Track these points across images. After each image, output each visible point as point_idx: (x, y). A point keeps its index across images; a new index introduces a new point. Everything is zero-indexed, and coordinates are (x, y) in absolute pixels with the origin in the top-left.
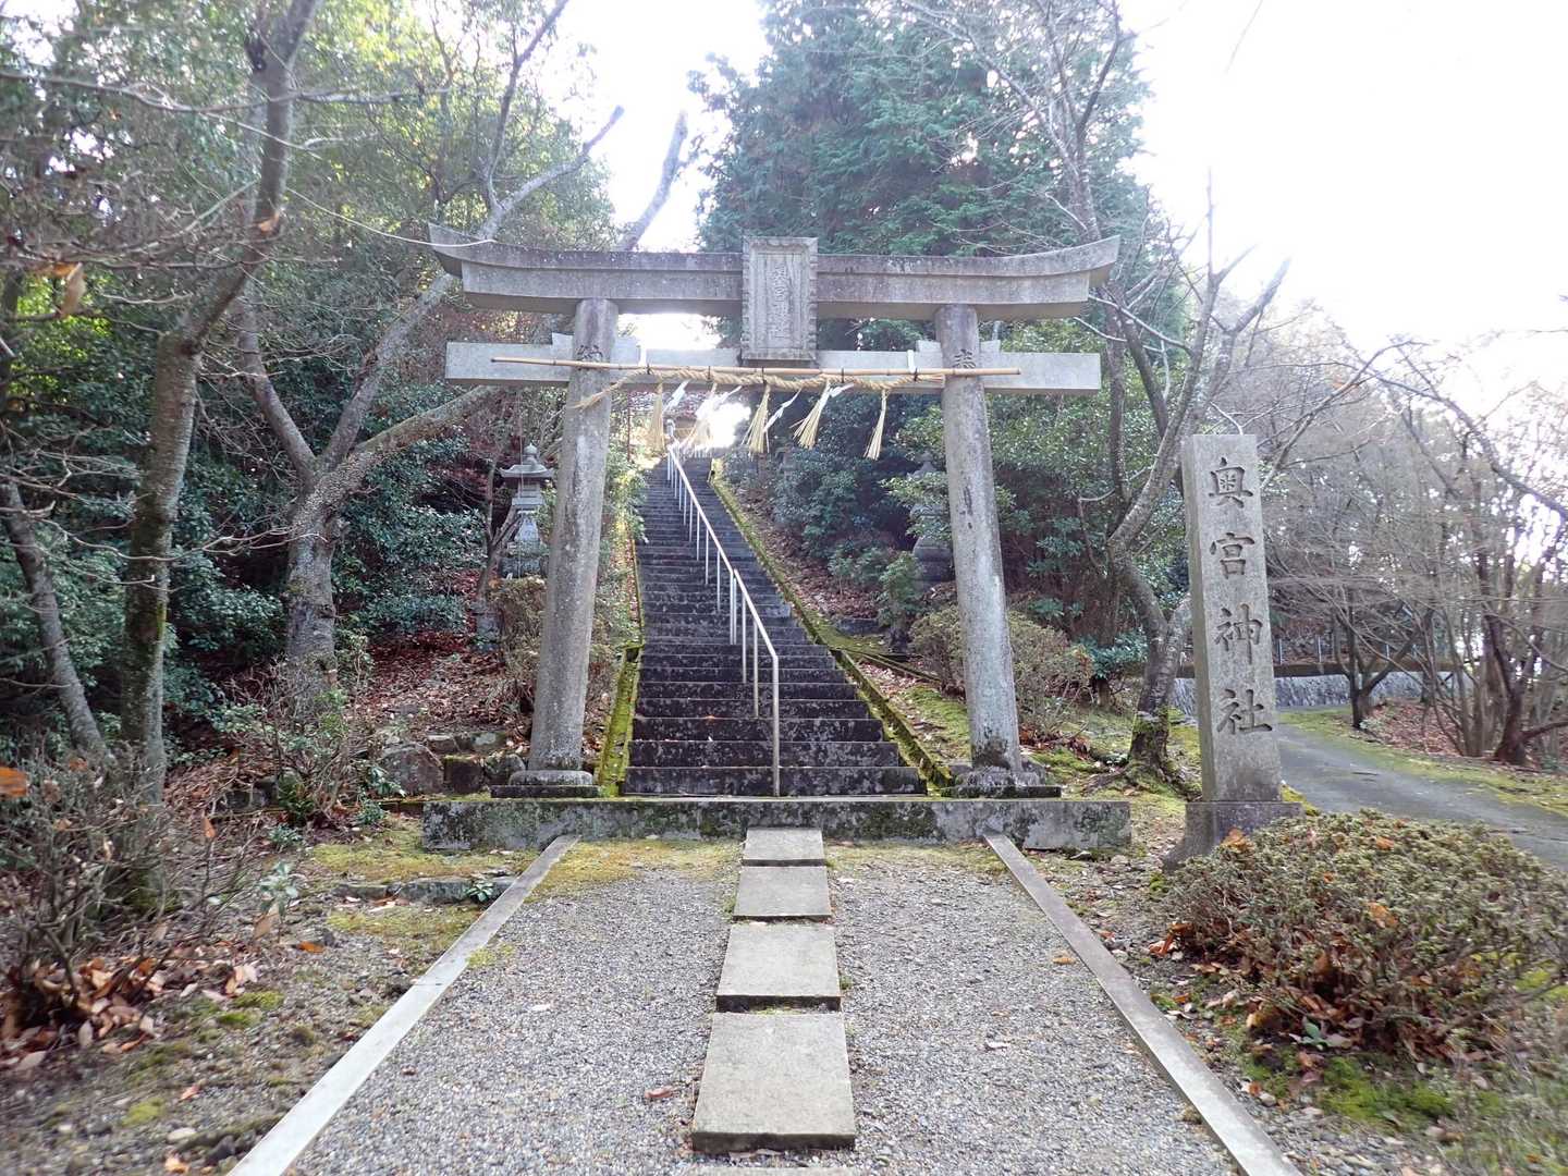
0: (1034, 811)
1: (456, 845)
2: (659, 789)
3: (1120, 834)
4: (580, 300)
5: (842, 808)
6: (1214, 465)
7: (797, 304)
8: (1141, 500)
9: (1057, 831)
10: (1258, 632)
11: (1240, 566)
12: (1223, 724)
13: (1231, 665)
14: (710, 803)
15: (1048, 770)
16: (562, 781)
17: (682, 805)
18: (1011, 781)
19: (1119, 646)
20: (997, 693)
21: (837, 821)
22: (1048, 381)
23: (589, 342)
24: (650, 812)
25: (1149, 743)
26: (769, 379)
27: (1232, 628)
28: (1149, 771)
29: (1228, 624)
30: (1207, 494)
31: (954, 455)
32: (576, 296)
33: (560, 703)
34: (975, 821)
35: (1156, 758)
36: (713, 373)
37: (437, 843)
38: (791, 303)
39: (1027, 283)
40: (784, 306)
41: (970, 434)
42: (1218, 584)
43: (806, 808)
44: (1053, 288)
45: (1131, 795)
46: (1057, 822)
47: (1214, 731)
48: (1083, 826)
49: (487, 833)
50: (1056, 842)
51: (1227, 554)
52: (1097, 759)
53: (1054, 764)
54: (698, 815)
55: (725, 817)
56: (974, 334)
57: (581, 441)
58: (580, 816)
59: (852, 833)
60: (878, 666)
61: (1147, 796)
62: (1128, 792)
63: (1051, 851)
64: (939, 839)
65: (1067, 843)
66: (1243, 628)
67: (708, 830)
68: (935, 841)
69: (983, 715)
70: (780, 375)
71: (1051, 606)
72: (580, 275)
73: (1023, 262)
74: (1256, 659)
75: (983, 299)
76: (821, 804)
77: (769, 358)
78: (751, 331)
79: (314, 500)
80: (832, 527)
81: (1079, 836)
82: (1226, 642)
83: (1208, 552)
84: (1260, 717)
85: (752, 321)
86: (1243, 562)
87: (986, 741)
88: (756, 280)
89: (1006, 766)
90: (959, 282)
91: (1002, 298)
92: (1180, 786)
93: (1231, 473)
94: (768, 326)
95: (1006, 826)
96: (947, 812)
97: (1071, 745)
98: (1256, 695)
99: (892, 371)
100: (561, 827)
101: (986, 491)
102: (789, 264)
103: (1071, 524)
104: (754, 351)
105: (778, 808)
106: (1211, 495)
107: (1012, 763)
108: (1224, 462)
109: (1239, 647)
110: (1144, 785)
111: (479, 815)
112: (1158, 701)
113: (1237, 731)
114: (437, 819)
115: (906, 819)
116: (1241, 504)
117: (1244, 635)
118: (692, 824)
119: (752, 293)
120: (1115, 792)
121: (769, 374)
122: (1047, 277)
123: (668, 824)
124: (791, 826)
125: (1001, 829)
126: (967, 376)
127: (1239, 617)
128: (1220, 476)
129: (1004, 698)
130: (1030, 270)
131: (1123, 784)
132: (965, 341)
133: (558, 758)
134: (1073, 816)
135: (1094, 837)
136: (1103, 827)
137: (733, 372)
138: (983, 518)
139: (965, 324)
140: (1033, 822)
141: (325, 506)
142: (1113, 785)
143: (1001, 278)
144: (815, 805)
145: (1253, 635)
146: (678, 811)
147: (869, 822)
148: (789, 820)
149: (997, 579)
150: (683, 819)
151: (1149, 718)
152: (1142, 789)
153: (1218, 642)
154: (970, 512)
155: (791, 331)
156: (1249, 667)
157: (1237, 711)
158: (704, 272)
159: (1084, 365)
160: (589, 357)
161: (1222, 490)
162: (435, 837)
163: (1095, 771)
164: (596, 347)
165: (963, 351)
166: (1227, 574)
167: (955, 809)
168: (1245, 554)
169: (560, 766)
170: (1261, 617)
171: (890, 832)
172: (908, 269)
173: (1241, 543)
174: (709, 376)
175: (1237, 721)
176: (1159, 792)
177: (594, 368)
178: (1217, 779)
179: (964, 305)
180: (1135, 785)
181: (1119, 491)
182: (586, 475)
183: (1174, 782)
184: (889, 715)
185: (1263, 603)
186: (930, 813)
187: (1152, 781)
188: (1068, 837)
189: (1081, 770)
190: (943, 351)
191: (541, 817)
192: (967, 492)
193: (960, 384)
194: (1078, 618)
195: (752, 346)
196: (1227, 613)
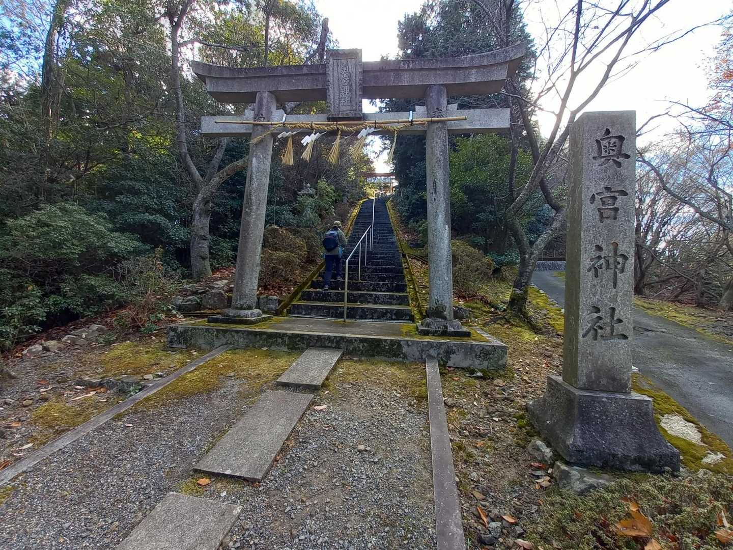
0: (454, 348)
1: (180, 346)
2: (303, 313)
3: (500, 362)
4: (257, 92)
5: (355, 340)
6: (599, 135)
7: (354, 87)
8: (524, 192)
9: (466, 359)
10: (624, 264)
11: (613, 213)
12: (588, 332)
13: (598, 288)
14: (293, 334)
15: (470, 311)
16: (239, 316)
17: (279, 334)
18: (446, 327)
19: (506, 255)
20: (443, 283)
21: (353, 346)
22: (481, 124)
23: (259, 112)
24: (265, 336)
25: (517, 303)
26: (340, 127)
27: (602, 261)
28: (517, 316)
29: (599, 257)
30: (591, 157)
31: (430, 164)
32: (254, 90)
33: (242, 280)
34: (422, 351)
35: (520, 310)
36: (313, 125)
37: (172, 345)
38: (351, 86)
39: (474, 71)
40: (347, 88)
41: (438, 152)
42: (594, 226)
43: (338, 339)
44: (487, 72)
45: (507, 328)
46: (466, 354)
47: (580, 337)
48: (480, 357)
49: (193, 341)
50: (465, 364)
51: (604, 203)
52: (493, 307)
53: (473, 308)
54: (286, 339)
55: (299, 341)
56: (444, 101)
57: (254, 159)
58: (234, 337)
59: (359, 353)
60: (417, 260)
61: (515, 329)
62: (506, 326)
63: (462, 368)
64: (403, 358)
65: (471, 365)
66: (611, 261)
67: (291, 347)
68: (401, 359)
69: (436, 293)
70: (344, 125)
71: (480, 240)
72: (256, 80)
73: (472, 59)
74: (619, 284)
75: (449, 81)
76: (345, 337)
77: (340, 116)
78: (331, 102)
79: (200, 196)
80: (411, 213)
81: (477, 362)
82: (596, 270)
83: (589, 202)
84: (619, 328)
85: (332, 97)
86: (616, 210)
87: (436, 306)
88: (333, 75)
89: (445, 318)
90: (438, 72)
91: (460, 80)
92: (531, 325)
93: (613, 140)
94: (340, 99)
95: (438, 354)
96: (409, 345)
97: (481, 300)
98: (617, 311)
99: (400, 120)
100: (225, 340)
101: (444, 182)
102: (349, 64)
103: (490, 208)
104: (333, 112)
105: (324, 338)
106: (594, 158)
107: (448, 317)
108: (608, 132)
109: (607, 274)
110: (513, 323)
111: (190, 333)
112: (523, 284)
113: (599, 338)
114: (172, 334)
115: (387, 347)
116: (619, 164)
117: (612, 266)
118: (284, 343)
119: (331, 81)
120: (499, 326)
121: (340, 125)
122: (485, 67)
123: (273, 343)
124: (330, 347)
125: (436, 355)
126: (438, 122)
127: (609, 251)
128: (604, 143)
129: (446, 286)
130: (476, 63)
131: (503, 322)
132: (439, 103)
133: (241, 305)
134: (475, 351)
135: (486, 363)
136: (491, 358)
137: (323, 124)
138: (442, 195)
139: (439, 94)
140: (453, 354)
141: (204, 198)
142: (499, 322)
143: (459, 68)
144: (342, 338)
145: (619, 266)
146: (277, 337)
147: (368, 348)
148: (329, 345)
149: (447, 226)
150: (280, 340)
151: (518, 292)
152: (512, 325)
153: (589, 270)
154: (435, 193)
155: (351, 102)
156: (614, 290)
157: (600, 323)
158: (312, 74)
159: (501, 115)
160: (259, 120)
161: (604, 154)
162: (171, 342)
163: (491, 312)
164: (262, 115)
165: (437, 109)
166: (602, 217)
167: (413, 344)
168: (618, 204)
169: (242, 308)
170: (628, 253)
171: (379, 354)
172: (411, 66)
173: (616, 195)
174: (312, 126)
175: (599, 331)
176: (521, 327)
177: (261, 125)
178: (579, 372)
179: (440, 84)
180: (509, 322)
181: (512, 194)
182: (256, 176)
183: (528, 322)
184: (412, 281)
185: (630, 242)
186: (400, 346)
187: (517, 321)
188: (471, 362)
189: (485, 312)
190: (427, 110)
191: (216, 336)
192: (435, 182)
193: (435, 126)
194: (490, 244)
195: (332, 110)
196: (599, 248)
